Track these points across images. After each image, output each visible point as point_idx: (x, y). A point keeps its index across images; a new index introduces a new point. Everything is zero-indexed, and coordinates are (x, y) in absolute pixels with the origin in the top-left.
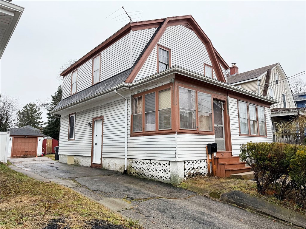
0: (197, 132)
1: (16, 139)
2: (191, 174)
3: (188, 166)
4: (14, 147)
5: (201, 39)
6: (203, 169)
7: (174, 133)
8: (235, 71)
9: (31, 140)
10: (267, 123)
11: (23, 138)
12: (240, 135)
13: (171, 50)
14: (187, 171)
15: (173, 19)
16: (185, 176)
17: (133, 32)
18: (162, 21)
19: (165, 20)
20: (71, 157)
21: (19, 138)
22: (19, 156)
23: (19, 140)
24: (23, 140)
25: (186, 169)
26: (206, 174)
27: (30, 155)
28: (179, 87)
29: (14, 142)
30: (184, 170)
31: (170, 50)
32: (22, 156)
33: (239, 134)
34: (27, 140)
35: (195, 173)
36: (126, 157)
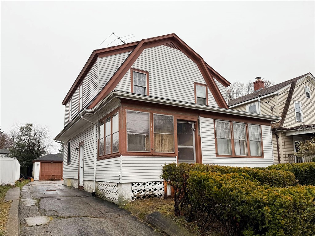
0: (151, 154)
1: (43, 164)
2: (141, 196)
3: (136, 188)
4: (41, 171)
5: (190, 57)
6: (159, 191)
7: (119, 156)
8: (259, 86)
9: (57, 165)
10: (263, 143)
11: (49, 163)
12: (218, 156)
13: (149, 72)
14: (136, 193)
15: (149, 41)
16: (133, 198)
17: (100, 59)
18: (136, 44)
19: (139, 42)
20: (69, 180)
21: (46, 163)
22: (46, 179)
23: (46, 165)
24: (50, 165)
25: (134, 190)
26: (163, 195)
27: (57, 179)
28: (127, 110)
29: (41, 167)
30: (132, 192)
31: (147, 72)
32: (50, 179)
33: (215, 155)
34: (53, 165)
35: (147, 195)
36: (94, 180)
